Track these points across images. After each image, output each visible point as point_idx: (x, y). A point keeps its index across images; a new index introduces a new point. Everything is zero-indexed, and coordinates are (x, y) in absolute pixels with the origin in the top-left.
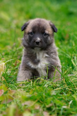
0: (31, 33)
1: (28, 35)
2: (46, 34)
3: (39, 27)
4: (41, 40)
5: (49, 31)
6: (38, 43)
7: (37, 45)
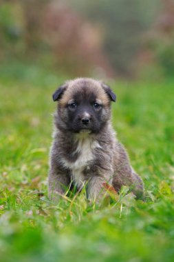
0: (72, 105)
1: (66, 110)
2: (98, 105)
3: (85, 94)
4: (91, 116)
5: (102, 98)
6: (85, 122)
7: (85, 126)
